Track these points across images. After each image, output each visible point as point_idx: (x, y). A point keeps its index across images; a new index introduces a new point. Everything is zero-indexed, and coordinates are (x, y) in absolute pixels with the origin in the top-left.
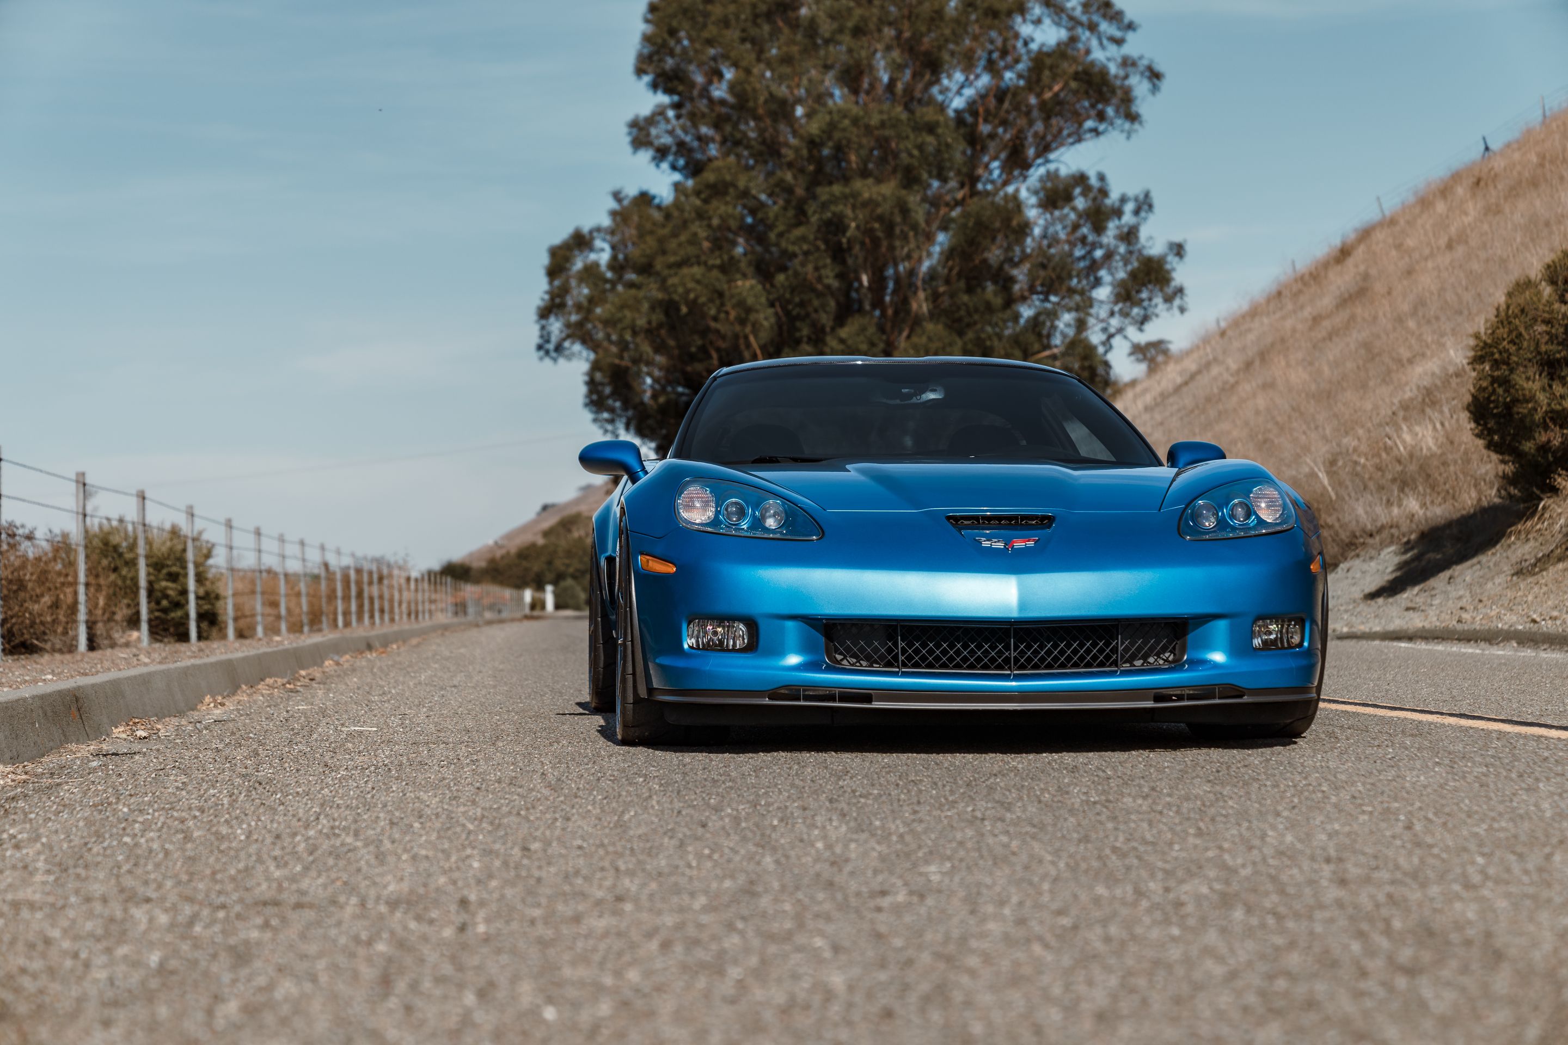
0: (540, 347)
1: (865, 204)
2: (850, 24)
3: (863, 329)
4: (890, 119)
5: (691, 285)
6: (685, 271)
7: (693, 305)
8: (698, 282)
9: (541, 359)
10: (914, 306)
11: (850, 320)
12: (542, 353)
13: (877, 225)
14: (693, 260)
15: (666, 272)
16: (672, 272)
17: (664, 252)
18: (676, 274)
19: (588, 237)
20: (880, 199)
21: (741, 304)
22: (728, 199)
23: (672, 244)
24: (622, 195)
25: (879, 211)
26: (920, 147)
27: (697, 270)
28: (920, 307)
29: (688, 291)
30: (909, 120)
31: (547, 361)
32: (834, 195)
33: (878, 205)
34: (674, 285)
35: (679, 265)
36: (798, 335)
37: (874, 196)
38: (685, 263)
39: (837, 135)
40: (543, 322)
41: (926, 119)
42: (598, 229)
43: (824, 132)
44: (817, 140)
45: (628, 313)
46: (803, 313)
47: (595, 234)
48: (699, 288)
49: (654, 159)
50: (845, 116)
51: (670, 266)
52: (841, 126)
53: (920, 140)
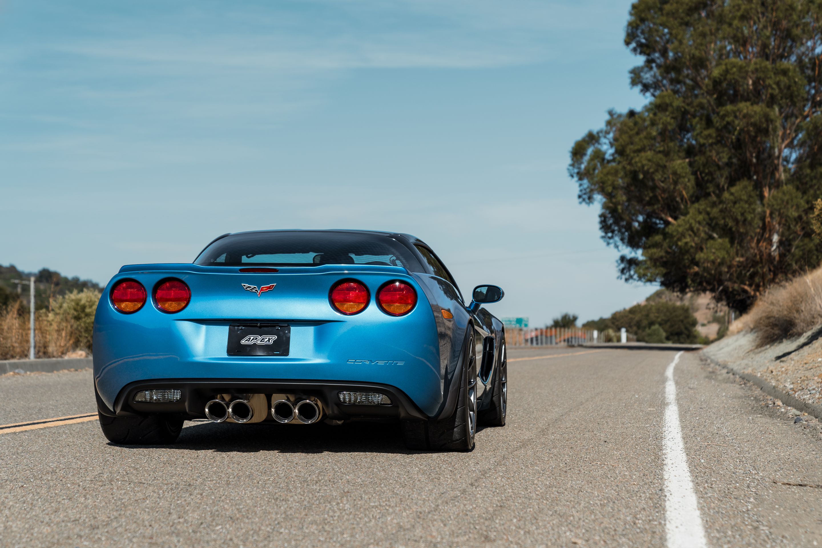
0: (580, 197)
1: (745, 116)
2: (739, 14)
3: (745, 187)
4: (761, 68)
5: (645, 162)
6: (643, 154)
7: (646, 173)
8: (649, 160)
9: (580, 203)
10: (777, 175)
11: (738, 183)
12: (581, 200)
13: (751, 129)
14: (648, 148)
15: (632, 155)
16: (636, 155)
17: (632, 143)
18: (638, 156)
19: (596, 136)
20: (753, 113)
21: (675, 173)
22: (667, 113)
23: (636, 139)
24: (614, 112)
25: (753, 120)
26: (778, 84)
27: (649, 154)
28: (780, 176)
29: (643, 166)
30: (773, 68)
31: (584, 204)
32: (727, 112)
33: (751, 116)
34: (636, 162)
35: (639, 151)
36: (708, 191)
37: (750, 112)
38: (642, 149)
39: (729, 77)
40: (580, 182)
41: (782, 67)
42: (601, 131)
43: (721, 75)
44: (718, 80)
45: (610, 177)
46: (710, 178)
47: (601, 135)
48: (650, 164)
49: (642, 91)
50: (734, 66)
51: (635, 151)
52: (731, 72)
53: (778, 79)
